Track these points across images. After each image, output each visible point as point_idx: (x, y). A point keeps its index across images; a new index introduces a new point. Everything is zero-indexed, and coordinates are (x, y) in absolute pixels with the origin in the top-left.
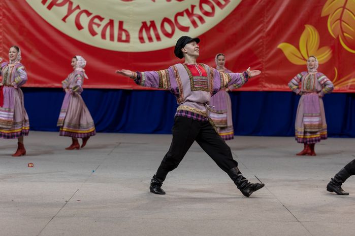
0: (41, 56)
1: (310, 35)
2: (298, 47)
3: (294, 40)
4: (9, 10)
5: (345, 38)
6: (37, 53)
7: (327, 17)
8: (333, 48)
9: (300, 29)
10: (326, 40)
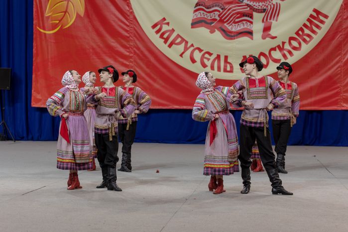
4: (138, 49)
6: (161, 82)
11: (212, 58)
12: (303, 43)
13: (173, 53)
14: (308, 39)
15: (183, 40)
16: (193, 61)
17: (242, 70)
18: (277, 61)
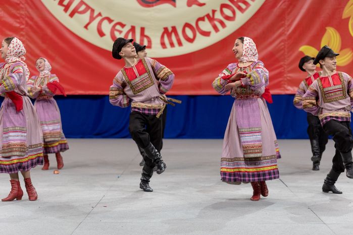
0: (64, 63)
1: (331, 37)
3: (315, 42)
4: (31, 19)
6: (60, 61)
7: (348, 19)
9: (322, 32)
11: (125, 30)
12: (237, 12)
13: (75, 25)
14: (243, 6)
15: (88, 7)
16: (101, 34)
17: (163, 45)
18: (206, 34)
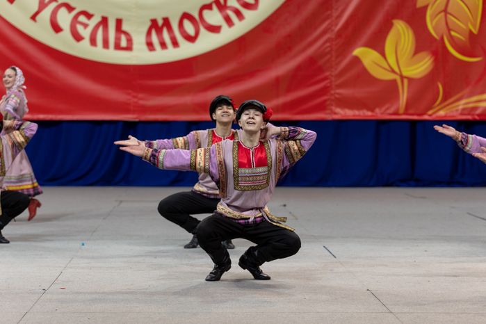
1: (401, 35)
2: (383, 54)
3: (377, 43)
5: (452, 39)
7: (425, 8)
8: (435, 54)
9: (386, 27)
10: (424, 42)
17: (150, 45)
18: (215, 29)
